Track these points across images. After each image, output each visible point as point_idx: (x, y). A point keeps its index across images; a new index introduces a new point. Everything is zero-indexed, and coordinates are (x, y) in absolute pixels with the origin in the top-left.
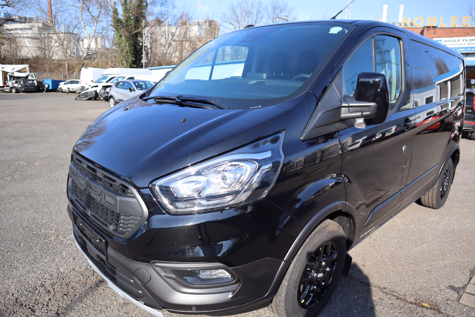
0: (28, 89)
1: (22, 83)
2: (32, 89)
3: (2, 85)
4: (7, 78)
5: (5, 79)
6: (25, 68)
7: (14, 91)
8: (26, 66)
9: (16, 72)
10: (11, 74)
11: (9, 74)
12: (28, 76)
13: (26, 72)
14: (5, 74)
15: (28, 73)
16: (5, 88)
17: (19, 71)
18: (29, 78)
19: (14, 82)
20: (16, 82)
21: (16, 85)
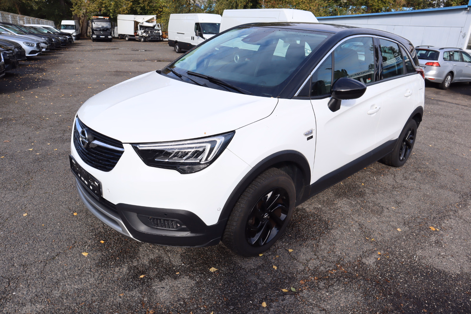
0: (154, 38)
1: (149, 32)
2: (157, 39)
3: (133, 34)
4: (138, 27)
5: (136, 29)
6: (153, 19)
7: (142, 40)
8: (154, 16)
9: (146, 22)
10: (141, 25)
11: (139, 24)
12: (155, 26)
13: (153, 22)
14: (136, 23)
15: (155, 23)
16: (136, 37)
17: (148, 22)
18: (156, 28)
19: (143, 31)
20: (144, 32)
21: (144, 34)
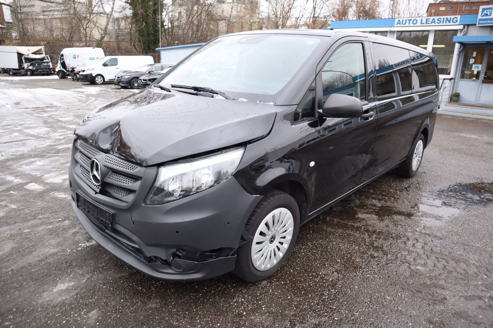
0: (43, 71)
1: (36, 65)
2: (47, 72)
5: (20, 61)
6: (40, 50)
7: (29, 73)
8: (42, 47)
9: (31, 54)
11: (24, 56)
13: (42, 54)
15: (43, 56)
16: (21, 70)
17: (35, 53)
18: (45, 60)
20: (31, 65)
21: (31, 68)
